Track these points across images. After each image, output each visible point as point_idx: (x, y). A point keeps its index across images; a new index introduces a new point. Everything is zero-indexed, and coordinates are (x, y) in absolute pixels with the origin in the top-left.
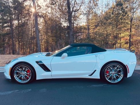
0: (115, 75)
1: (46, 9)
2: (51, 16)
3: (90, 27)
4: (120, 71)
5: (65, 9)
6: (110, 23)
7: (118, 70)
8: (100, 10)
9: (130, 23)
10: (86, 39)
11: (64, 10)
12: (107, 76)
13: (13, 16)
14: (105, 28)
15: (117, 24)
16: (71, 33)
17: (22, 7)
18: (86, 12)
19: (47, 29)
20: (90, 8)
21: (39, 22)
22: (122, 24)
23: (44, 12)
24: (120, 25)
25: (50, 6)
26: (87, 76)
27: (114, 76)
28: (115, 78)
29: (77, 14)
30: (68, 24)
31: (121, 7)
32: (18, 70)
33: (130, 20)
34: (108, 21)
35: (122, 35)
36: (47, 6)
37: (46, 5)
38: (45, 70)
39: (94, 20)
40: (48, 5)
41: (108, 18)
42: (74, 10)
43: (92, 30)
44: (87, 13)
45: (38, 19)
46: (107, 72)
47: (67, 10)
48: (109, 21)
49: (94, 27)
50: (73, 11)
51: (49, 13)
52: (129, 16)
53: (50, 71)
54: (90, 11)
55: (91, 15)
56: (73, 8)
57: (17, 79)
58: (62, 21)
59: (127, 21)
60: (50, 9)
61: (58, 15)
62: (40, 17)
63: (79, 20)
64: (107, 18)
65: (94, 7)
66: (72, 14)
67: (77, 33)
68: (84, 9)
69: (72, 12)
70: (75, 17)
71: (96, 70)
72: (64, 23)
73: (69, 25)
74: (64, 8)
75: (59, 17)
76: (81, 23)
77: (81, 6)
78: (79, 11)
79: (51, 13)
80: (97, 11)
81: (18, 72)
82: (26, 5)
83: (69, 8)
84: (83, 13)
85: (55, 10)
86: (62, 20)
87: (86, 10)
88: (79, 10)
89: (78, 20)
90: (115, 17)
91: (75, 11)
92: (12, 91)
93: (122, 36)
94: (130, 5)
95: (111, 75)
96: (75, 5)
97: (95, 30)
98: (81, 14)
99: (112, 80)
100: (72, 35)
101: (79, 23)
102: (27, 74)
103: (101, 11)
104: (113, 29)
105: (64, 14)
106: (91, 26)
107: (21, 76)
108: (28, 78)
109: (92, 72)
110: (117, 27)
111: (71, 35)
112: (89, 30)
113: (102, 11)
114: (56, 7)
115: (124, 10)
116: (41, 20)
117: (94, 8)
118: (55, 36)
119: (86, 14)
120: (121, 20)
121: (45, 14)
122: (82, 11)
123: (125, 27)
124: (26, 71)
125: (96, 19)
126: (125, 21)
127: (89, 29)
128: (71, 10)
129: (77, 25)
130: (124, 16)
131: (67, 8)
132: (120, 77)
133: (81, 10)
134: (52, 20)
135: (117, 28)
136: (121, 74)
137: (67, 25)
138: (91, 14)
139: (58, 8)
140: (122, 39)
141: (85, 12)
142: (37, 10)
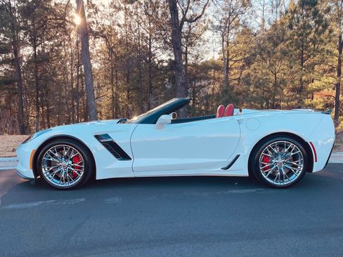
0: (285, 168)
1: (111, 15)
2: (124, 34)
3: (231, 63)
4: (295, 158)
5: (164, 14)
6: (284, 53)
7: (292, 154)
8: (256, 17)
9: (336, 52)
10: (221, 95)
11: (160, 16)
12: (264, 169)
13: (21, 35)
14: (271, 65)
15: (303, 54)
16: (181, 80)
17: (46, 9)
18: (221, 22)
19: (115, 68)
20: (232, 12)
21: (91, 51)
22: (315, 56)
23: (107, 23)
24: (309, 56)
25: (123, 5)
26: (218, 171)
27: (282, 169)
28: (284, 173)
29: (196, 30)
30: (172, 54)
31: (313, 10)
32: (53, 156)
33: (338, 43)
34: (279, 48)
35: (316, 84)
36: (115, 7)
37: (112, 3)
38: (117, 156)
39: (241, 46)
40: (117, 5)
41: (278, 38)
42: (188, 16)
43: (236, 71)
44: (223, 25)
45: (91, 41)
46: (266, 159)
47: (170, 16)
48: (281, 46)
49: (241, 64)
50: (186, 20)
51: (119, 25)
52: (335, 33)
53: (128, 158)
54: (231, 19)
55: (233, 31)
56: (186, 12)
57: (50, 179)
58: (156, 48)
59: (328, 47)
60: (122, 13)
61: (145, 32)
62: (96, 35)
63: (201, 43)
64: (275, 38)
65: (242, 9)
66: (181, 27)
67: (195, 79)
68: (213, 14)
69: (182, 24)
70: (190, 35)
71: (238, 156)
72: (161, 53)
73: (173, 58)
74: (160, 12)
75: (148, 35)
76: (207, 52)
77: (205, 6)
78: (202, 19)
79: (125, 25)
80: (249, 20)
81: (51, 159)
82: (56, 4)
83: (174, 11)
84: (213, 26)
85: (135, 17)
86: (155, 44)
87: (220, 17)
88: (200, 16)
89: (199, 45)
90: (296, 37)
91: (191, 21)
92: (40, 202)
93: (314, 87)
94: (337, 4)
95: (275, 167)
96: (191, 4)
97: (245, 72)
98: (205, 29)
99: (277, 179)
100: (183, 84)
101: (202, 52)
102: (72, 167)
103: (259, 20)
104: (292, 68)
105: (161, 28)
106: (235, 59)
107: (59, 170)
108: (75, 176)
109: (231, 160)
110: (302, 63)
111: (179, 85)
112: (228, 72)
113: (264, 20)
114: (139, 10)
115: (321, 17)
116: (97, 45)
117: (242, 13)
118: (137, 89)
119: (220, 27)
120: (314, 43)
121: (110, 27)
122: (209, 21)
123: (322, 62)
124: (71, 160)
125: (246, 43)
126: (322, 47)
127: (228, 69)
128: (180, 16)
129: (197, 57)
130: (319, 34)
131: (168, 11)
132: (295, 171)
133: (207, 18)
134: (127, 44)
135: (302, 65)
136: (298, 163)
137: (169, 57)
138: (233, 28)
139: (145, 11)
140: (315, 96)
141: (217, 23)
142: (86, 16)
